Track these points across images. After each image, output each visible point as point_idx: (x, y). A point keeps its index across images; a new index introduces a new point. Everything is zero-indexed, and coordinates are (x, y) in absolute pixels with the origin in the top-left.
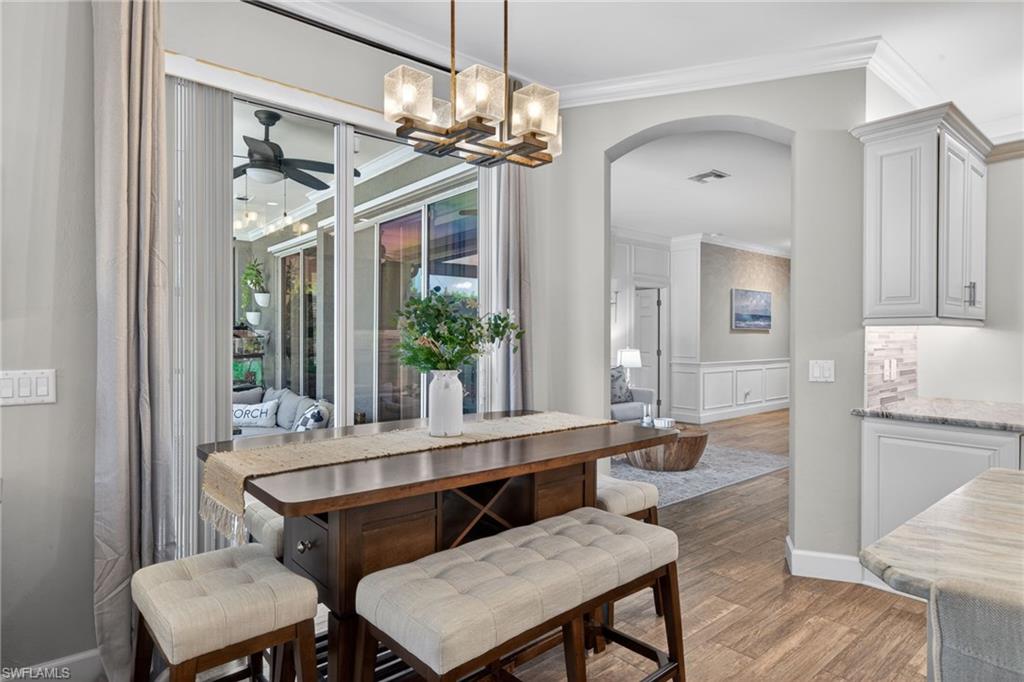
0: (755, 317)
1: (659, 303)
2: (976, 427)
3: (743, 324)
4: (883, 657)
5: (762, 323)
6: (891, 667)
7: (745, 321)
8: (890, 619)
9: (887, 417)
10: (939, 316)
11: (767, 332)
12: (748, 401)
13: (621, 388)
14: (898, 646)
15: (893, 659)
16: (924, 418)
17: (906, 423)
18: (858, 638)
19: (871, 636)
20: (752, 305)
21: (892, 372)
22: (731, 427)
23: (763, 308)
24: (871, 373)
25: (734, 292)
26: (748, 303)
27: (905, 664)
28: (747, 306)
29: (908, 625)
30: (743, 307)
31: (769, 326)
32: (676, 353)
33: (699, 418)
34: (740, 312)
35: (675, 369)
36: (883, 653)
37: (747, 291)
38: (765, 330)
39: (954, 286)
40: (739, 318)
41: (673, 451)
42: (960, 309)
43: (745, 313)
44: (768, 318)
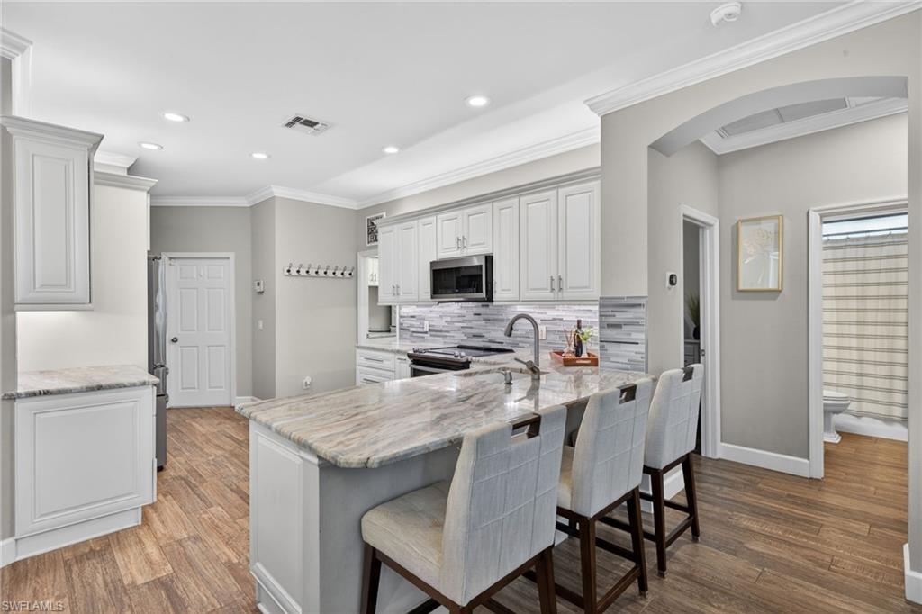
2: (125, 386)
4: (105, 594)
6: (119, 596)
8: (75, 568)
9: (45, 394)
14: (105, 581)
15: (113, 589)
16: (82, 388)
17: (67, 395)
18: (70, 598)
19: (78, 589)
27: (124, 587)
29: (93, 564)
36: (101, 592)
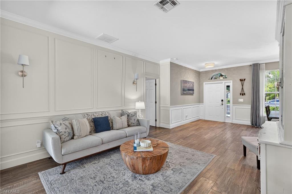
0: (189, 90)
1: (156, 84)
3: (185, 92)
5: (191, 92)
7: (186, 91)
11: (193, 95)
12: (187, 119)
13: (134, 120)
22: (181, 130)
23: (191, 87)
25: (182, 81)
26: (187, 85)
28: (186, 86)
30: (185, 86)
31: (194, 93)
32: (162, 103)
33: (170, 126)
34: (184, 88)
35: (161, 108)
37: (186, 81)
40: (184, 90)
41: (147, 165)
43: (186, 89)
44: (193, 90)
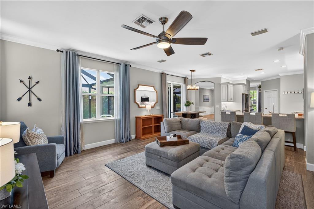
0: (207, 99)
10: (228, 101)
20: (206, 97)
21: (224, 107)
24: (222, 107)
25: (204, 95)
38: (208, 101)
39: (229, 98)
40: (205, 100)
42: (230, 100)
43: (205, 99)
44: (209, 99)
